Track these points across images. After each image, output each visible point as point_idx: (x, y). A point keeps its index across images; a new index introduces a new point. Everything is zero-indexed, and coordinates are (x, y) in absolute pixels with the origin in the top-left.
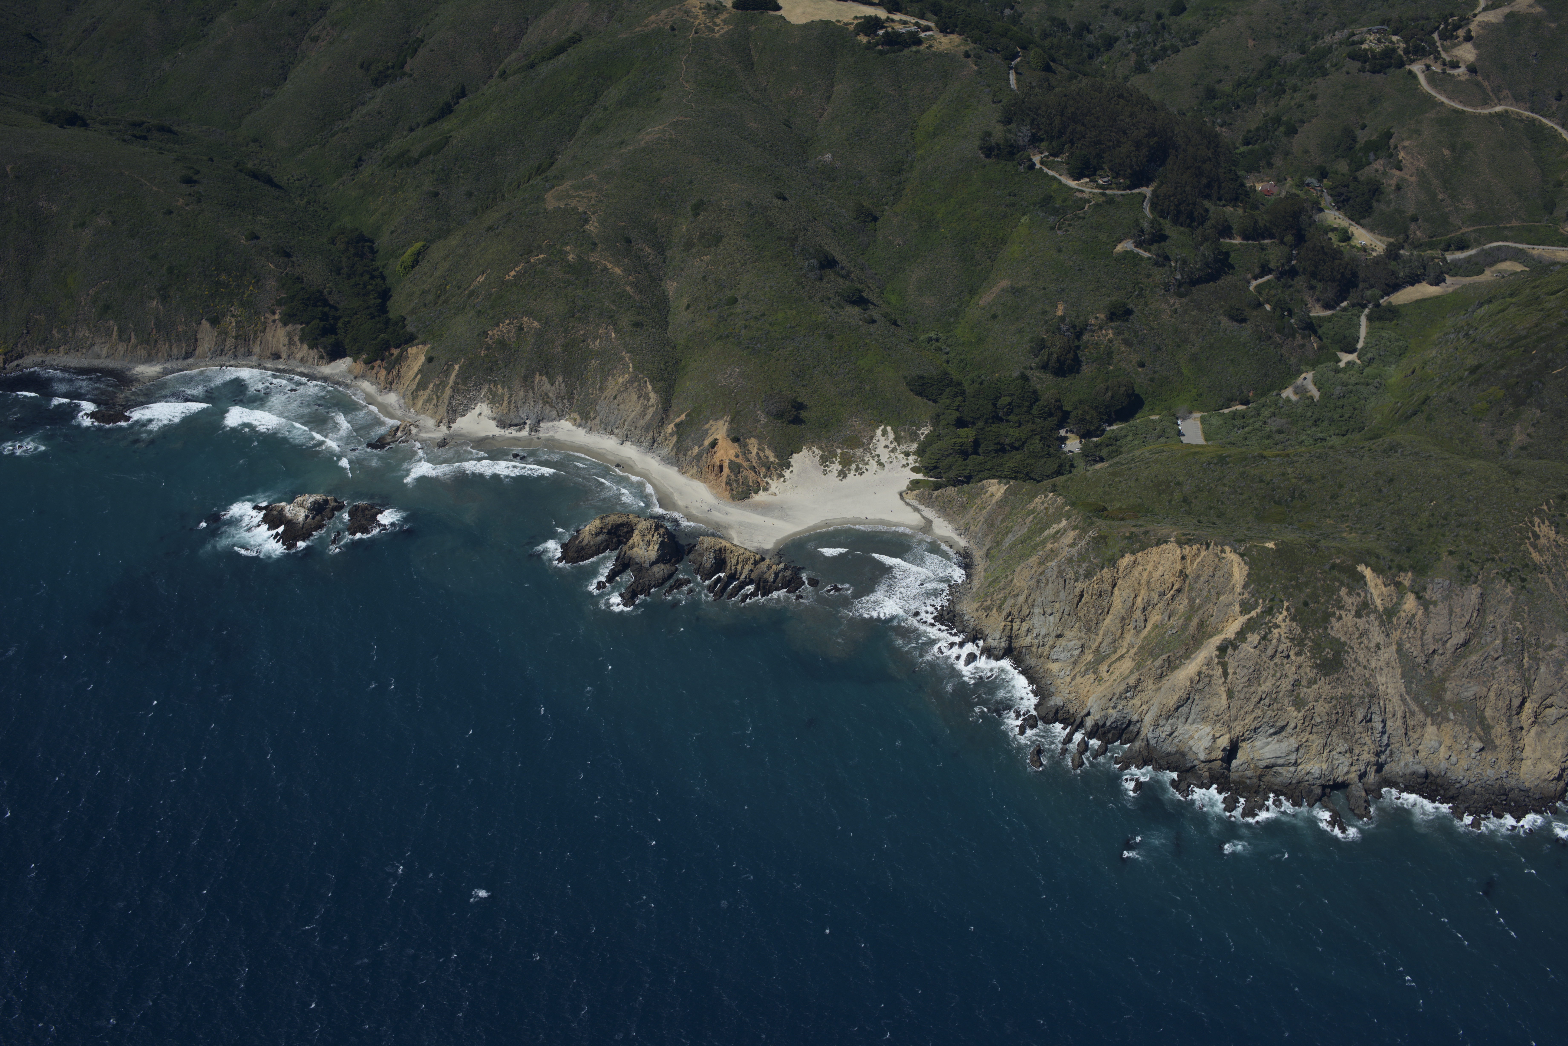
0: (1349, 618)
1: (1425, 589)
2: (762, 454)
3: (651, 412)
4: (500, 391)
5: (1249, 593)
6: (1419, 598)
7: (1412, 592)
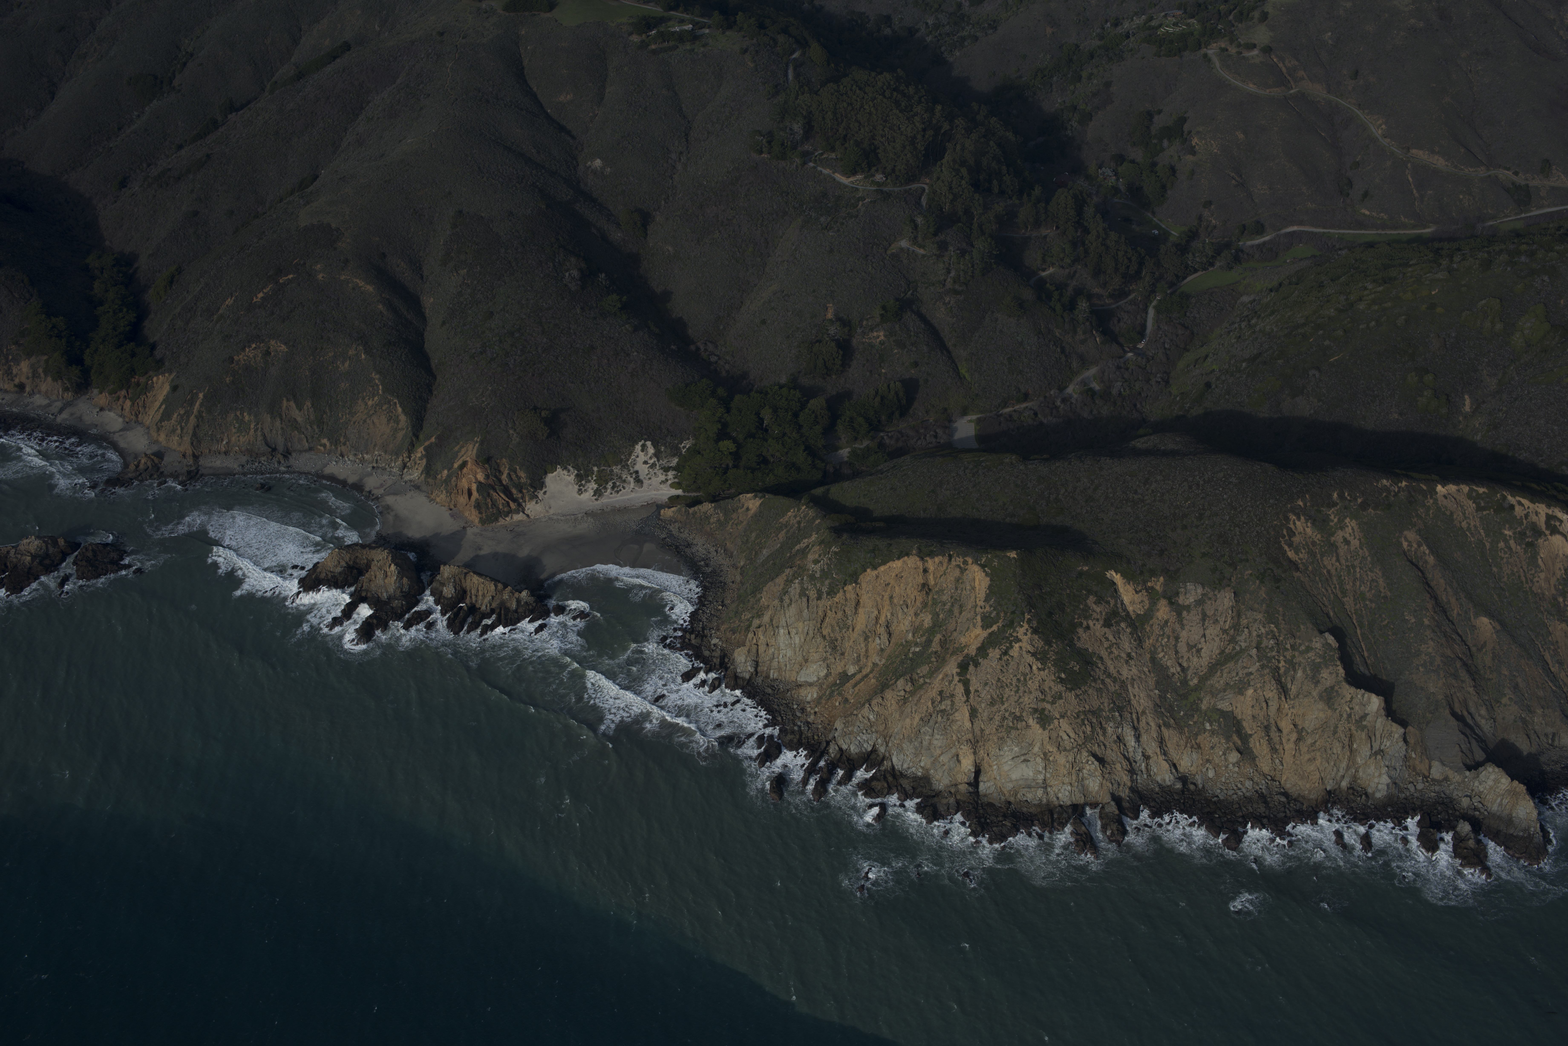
0: (1097, 628)
1: (1177, 594)
2: (514, 477)
3: (400, 435)
4: (247, 418)
5: (991, 606)
6: (1171, 603)
7: (1164, 598)
